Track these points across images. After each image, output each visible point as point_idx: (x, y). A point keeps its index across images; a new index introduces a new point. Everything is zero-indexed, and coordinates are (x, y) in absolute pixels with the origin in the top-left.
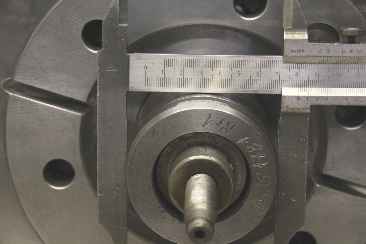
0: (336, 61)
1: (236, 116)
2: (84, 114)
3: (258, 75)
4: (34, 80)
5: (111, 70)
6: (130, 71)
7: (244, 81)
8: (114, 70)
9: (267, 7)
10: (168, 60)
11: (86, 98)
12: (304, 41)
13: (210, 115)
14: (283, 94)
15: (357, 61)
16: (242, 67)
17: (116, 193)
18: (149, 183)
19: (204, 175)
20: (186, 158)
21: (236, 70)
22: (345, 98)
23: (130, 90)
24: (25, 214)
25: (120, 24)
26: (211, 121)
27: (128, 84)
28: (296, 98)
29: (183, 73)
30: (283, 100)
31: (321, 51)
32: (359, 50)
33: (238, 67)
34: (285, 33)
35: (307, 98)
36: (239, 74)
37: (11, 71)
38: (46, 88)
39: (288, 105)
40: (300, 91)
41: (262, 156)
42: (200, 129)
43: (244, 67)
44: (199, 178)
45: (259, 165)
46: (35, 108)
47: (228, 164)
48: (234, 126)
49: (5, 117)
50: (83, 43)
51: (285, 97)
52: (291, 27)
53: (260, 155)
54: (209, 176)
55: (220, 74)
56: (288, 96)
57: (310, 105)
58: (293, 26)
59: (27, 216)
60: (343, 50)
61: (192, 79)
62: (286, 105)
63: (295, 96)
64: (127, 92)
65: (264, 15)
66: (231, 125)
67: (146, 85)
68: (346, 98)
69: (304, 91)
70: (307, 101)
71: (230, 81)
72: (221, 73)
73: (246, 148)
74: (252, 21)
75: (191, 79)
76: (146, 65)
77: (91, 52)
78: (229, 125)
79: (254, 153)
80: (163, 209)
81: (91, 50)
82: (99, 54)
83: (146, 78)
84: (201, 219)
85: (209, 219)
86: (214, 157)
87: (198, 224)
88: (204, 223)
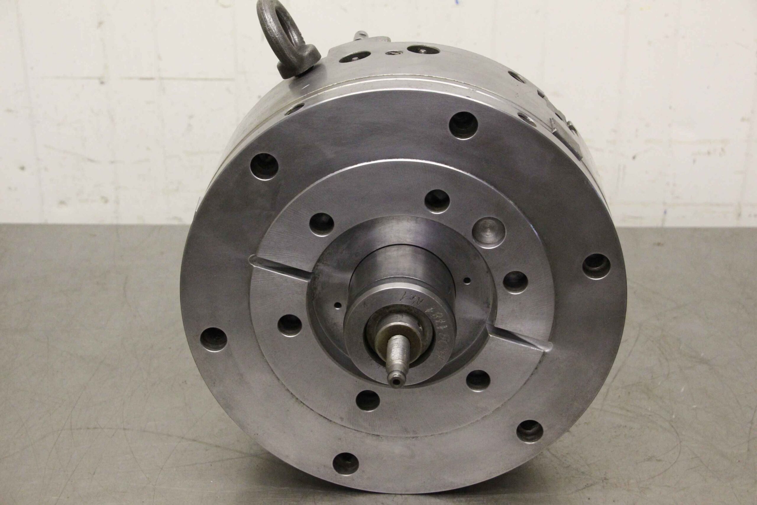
1: (425, 293)
2: (309, 281)
4: (272, 256)
9: (449, 206)
11: (312, 270)
13: (406, 292)
18: (361, 340)
19: (401, 336)
20: (387, 324)
24: (263, 356)
26: (406, 297)
37: (255, 250)
38: (281, 262)
41: (444, 321)
42: (399, 303)
44: (397, 339)
45: (441, 328)
46: (272, 277)
47: (419, 327)
48: (423, 300)
49: (250, 283)
50: (310, 229)
53: (442, 320)
54: (405, 337)
59: (264, 357)
65: (447, 211)
66: (421, 299)
73: (432, 315)
74: (438, 214)
77: (316, 236)
78: (419, 300)
79: (438, 319)
80: (371, 358)
81: (316, 235)
84: (398, 371)
85: (403, 371)
86: (408, 323)
87: (395, 375)
88: (399, 375)
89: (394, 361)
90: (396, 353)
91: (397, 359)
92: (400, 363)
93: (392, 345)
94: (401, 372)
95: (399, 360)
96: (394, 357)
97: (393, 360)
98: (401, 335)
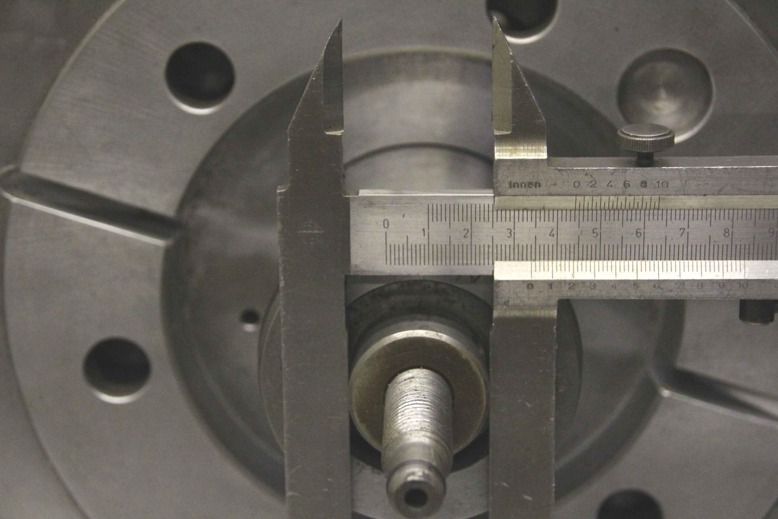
0: (611, 204)
3: (639, 235)
5: (310, 232)
6: (353, 231)
7: (607, 248)
8: (316, 231)
10: (435, 207)
12: (537, 162)
14: (497, 277)
15: (657, 204)
16: (603, 218)
17: (326, 490)
19: (425, 371)
21: (589, 225)
22: (632, 283)
23: (352, 274)
25: (328, 131)
27: (348, 260)
28: (526, 285)
29: (469, 234)
30: (496, 290)
31: (577, 185)
32: (661, 182)
33: (594, 218)
34: (495, 148)
35: (551, 284)
36: (595, 235)
39: (508, 301)
40: (534, 269)
43: (607, 218)
44: (413, 377)
51: (500, 284)
52: (509, 133)
55: (553, 236)
56: (508, 281)
57: (557, 299)
58: (514, 130)
60: (627, 182)
61: (491, 246)
62: (503, 300)
63: (524, 282)
64: (347, 277)
67: (389, 262)
68: (636, 284)
69: (542, 268)
70: (550, 290)
71: (576, 250)
72: (555, 232)
75: (489, 246)
76: (387, 217)
82: (282, 197)
83: (388, 246)
84: (421, 462)
85: (434, 464)
86: (444, 333)
87: (413, 474)
88: (424, 473)
89: (406, 437)
90: (413, 413)
91: (416, 430)
92: (427, 441)
93: (401, 393)
94: (430, 467)
95: (423, 433)
96: (406, 425)
97: (405, 434)
98: (425, 367)
